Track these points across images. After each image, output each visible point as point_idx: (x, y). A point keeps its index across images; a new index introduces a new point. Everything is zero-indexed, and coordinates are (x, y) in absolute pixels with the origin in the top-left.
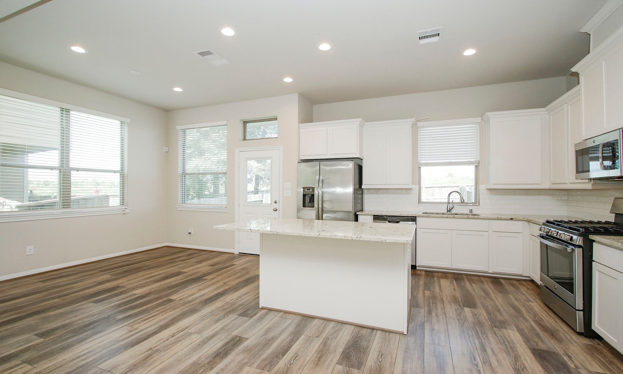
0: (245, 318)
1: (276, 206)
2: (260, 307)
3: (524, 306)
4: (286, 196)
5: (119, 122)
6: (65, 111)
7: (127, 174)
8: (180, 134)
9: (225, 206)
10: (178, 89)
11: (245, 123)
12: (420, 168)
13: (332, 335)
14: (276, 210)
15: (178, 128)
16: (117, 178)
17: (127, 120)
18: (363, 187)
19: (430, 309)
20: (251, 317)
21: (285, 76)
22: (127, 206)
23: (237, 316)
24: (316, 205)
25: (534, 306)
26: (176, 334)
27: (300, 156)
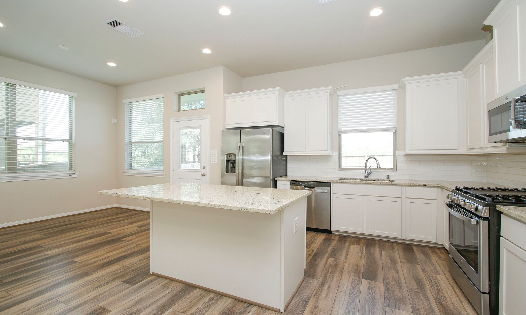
0: (128, 285)
1: (204, 171)
2: (151, 273)
3: (430, 279)
4: (213, 162)
5: (68, 97)
6: (11, 86)
7: (75, 143)
8: (126, 107)
9: (162, 172)
10: (112, 64)
11: (180, 95)
12: (340, 135)
13: (202, 310)
14: (204, 175)
15: (124, 101)
16: (66, 145)
17: (75, 95)
18: (285, 153)
19: (325, 281)
20: (133, 285)
21: (204, 48)
22: (75, 171)
23: (121, 282)
24: (237, 171)
25: (441, 279)
26: (44, 303)
27: (226, 125)
